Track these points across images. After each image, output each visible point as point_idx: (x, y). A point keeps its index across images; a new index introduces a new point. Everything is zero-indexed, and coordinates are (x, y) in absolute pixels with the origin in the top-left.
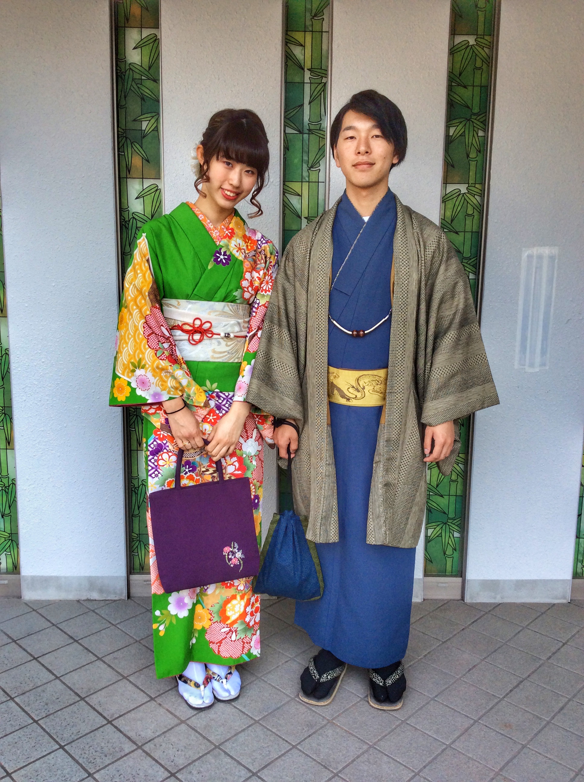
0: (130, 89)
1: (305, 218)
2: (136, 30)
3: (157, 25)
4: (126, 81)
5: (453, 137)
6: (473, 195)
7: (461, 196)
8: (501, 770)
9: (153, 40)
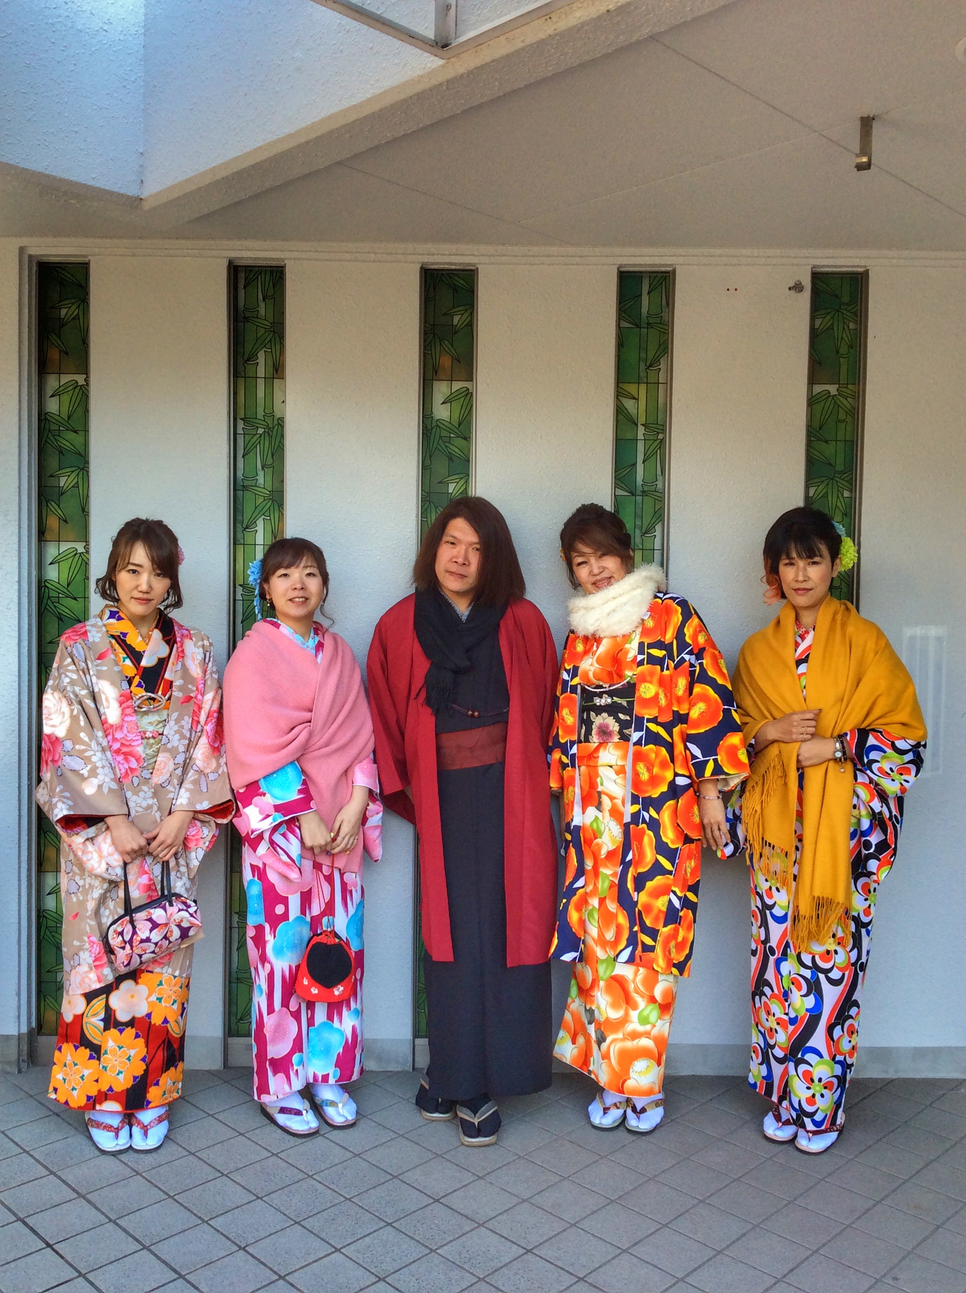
0: (437, 447)
2: (445, 382)
3: (470, 377)
4: (433, 440)
5: (815, 498)
8: (914, 1249)
9: (465, 393)
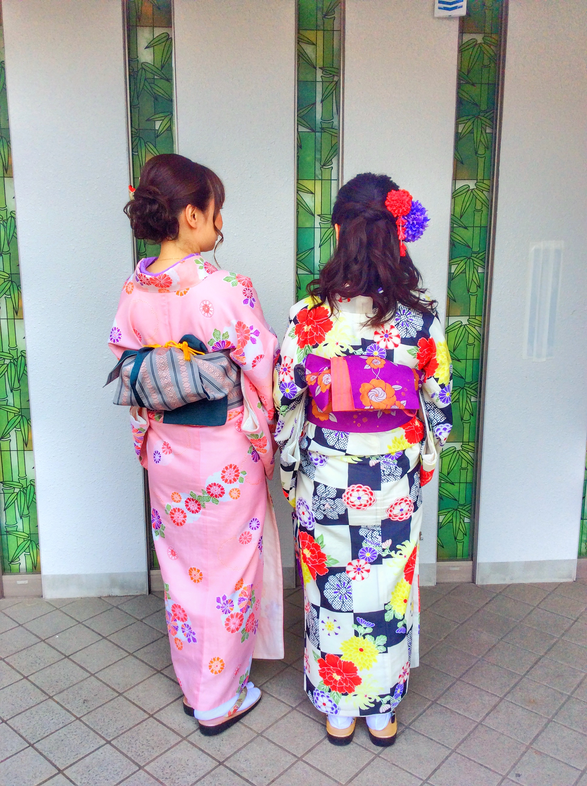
0: (143, 88)
1: (319, 215)
2: (148, 28)
3: (169, 23)
4: (138, 81)
5: (462, 134)
6: (482, 191)
7: (470, 191)
8: (531, 744)
9: (165, 39)
